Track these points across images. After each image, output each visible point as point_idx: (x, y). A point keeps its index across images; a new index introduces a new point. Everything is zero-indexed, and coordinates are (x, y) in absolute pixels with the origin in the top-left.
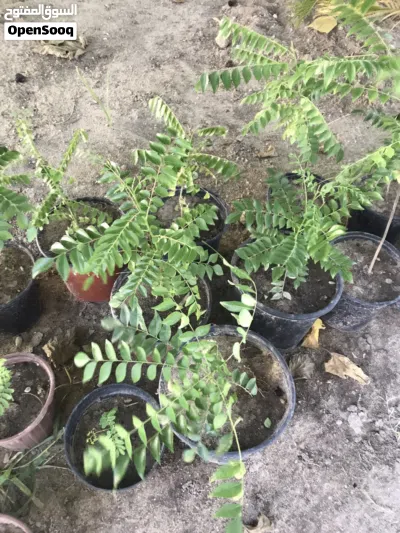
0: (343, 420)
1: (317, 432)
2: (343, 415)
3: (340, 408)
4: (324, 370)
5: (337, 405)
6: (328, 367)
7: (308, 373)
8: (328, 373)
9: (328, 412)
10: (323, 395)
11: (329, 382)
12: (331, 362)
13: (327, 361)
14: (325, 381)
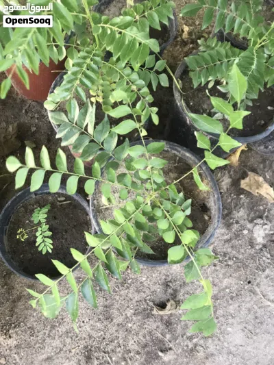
0: (249, 230)
1: (225, 237)
2: (249, 226)
3: (248, 219)
4: (240, 185)
5: (246, 217)
6: (244, 184)
7: (225, 187)
8: (243, 189)
9: (237, 222)
10: (235, 207)
11: (242, 196)
12: (247, 180)
13: (243, 179)
14: (238, 195)
